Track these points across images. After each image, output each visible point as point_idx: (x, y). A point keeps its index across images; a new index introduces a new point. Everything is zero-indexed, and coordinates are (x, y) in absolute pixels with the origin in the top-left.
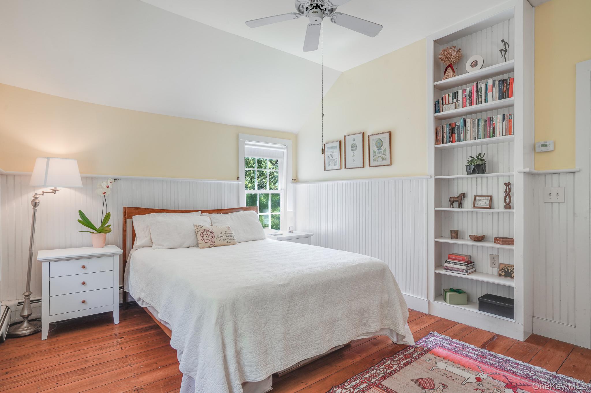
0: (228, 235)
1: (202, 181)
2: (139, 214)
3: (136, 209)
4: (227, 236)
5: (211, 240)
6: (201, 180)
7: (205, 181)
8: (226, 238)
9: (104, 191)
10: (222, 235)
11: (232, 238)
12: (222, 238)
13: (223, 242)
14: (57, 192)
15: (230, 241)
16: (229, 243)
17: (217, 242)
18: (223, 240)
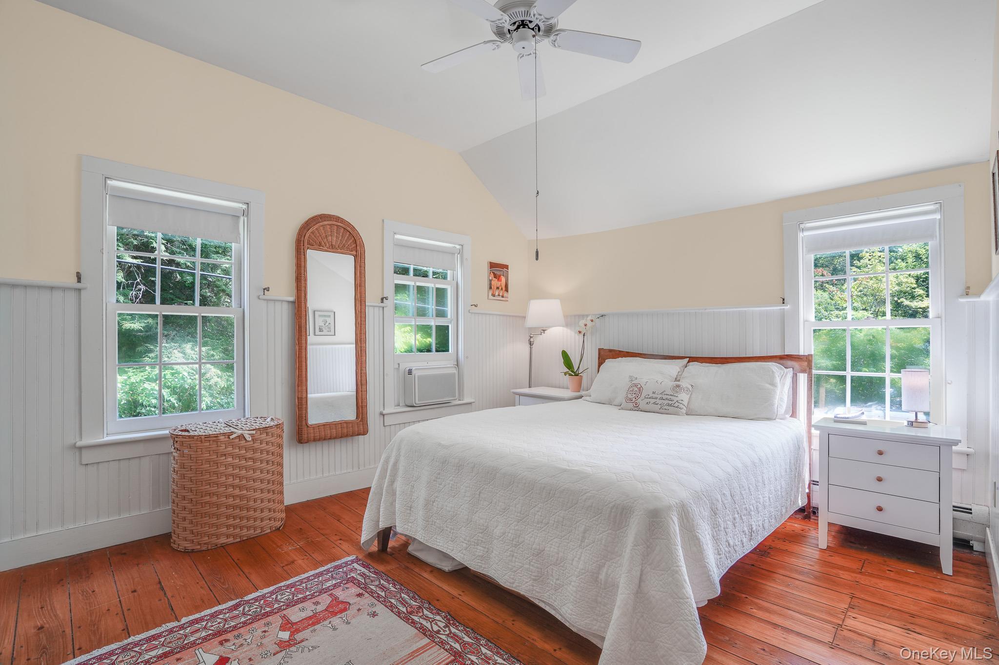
0: (664, 397)
1: (707, 311)
2: (614, 357)
3: (611, 351)
4: (662, 399)
5: (634, 399)
6: (706, 309)
7: (721, 310)
8: (660, 402)
9: (581, 330)
10: (654, 396)
11: (670, 402)
12: (653, 401)
13: (651, 407)
14: (546, 332)
15: (666, 407)
16: (663, 411)
17: (642, 404)
18: (654, 403)
